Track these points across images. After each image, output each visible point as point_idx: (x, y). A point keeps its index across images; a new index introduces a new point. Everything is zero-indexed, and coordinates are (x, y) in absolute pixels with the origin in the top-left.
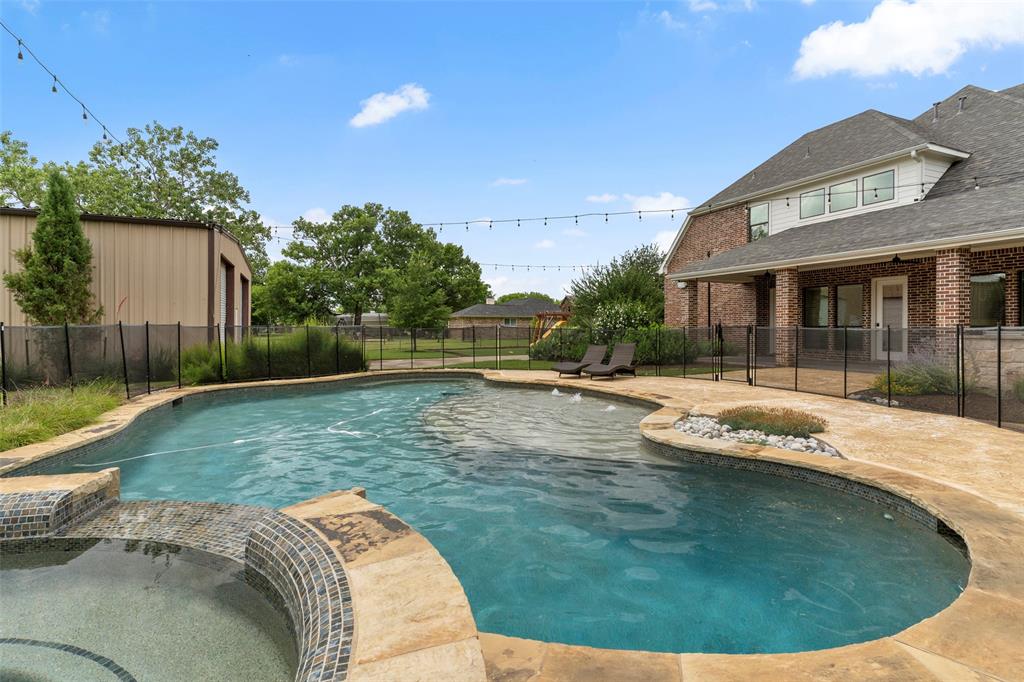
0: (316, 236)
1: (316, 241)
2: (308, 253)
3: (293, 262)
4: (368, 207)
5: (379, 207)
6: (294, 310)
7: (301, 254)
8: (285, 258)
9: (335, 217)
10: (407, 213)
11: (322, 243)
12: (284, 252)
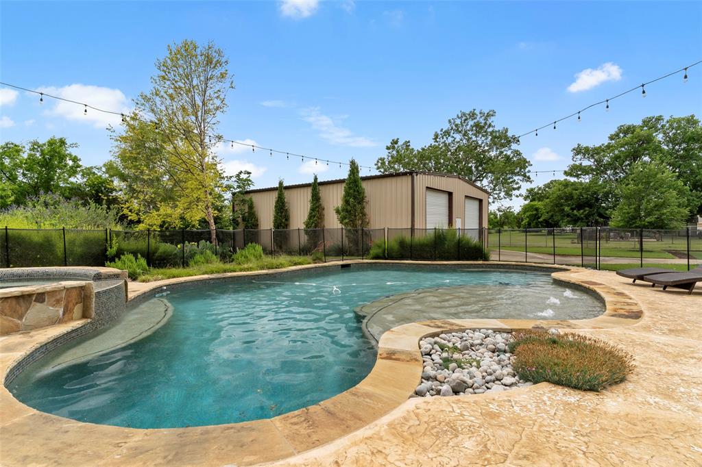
0: (593, 156)
1: (593, 160)
2: (586, 171)
3: (573, 179)
4: (646, 122)
5: (659, 119)
6: (568, 215)
7: (579, 173)
8: (566, 177)
9: (611, 138)
10: (693, 116)
11: (599, 161)
12: (565, 173)
